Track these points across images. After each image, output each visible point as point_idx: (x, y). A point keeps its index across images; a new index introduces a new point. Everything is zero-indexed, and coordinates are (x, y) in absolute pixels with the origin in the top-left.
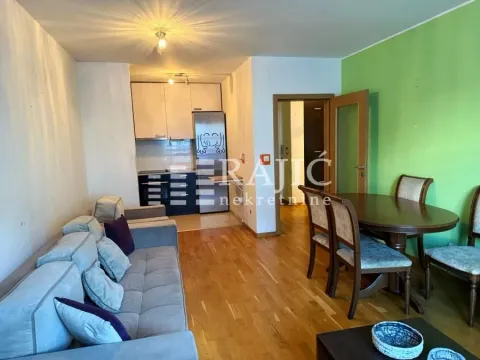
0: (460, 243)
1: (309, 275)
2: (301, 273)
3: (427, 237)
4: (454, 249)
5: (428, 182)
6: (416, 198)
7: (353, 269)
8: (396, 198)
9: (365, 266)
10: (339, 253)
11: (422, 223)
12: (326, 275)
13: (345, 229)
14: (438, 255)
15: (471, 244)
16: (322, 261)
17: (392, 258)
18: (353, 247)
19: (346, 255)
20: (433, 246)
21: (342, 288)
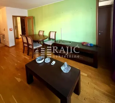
0: (49, 40)
1: (23, 53)
2: (21, 53)
3: (44, 40)
4: (48, 41)
5: (44, 31)
6: (42, 34)
7: (32, 49)
8: (39, 35)
9: (34, 48)
10: (30, 47)
11: (43, 38)
12: (27, 51)
13: (30, 42)
14: (46, 43)
15: (50, 40)
16: (26, 49)
17: (39, 45)
18: (32, 45)
19: (31, 47)
20: (45, 42)
21: (31, 53)
